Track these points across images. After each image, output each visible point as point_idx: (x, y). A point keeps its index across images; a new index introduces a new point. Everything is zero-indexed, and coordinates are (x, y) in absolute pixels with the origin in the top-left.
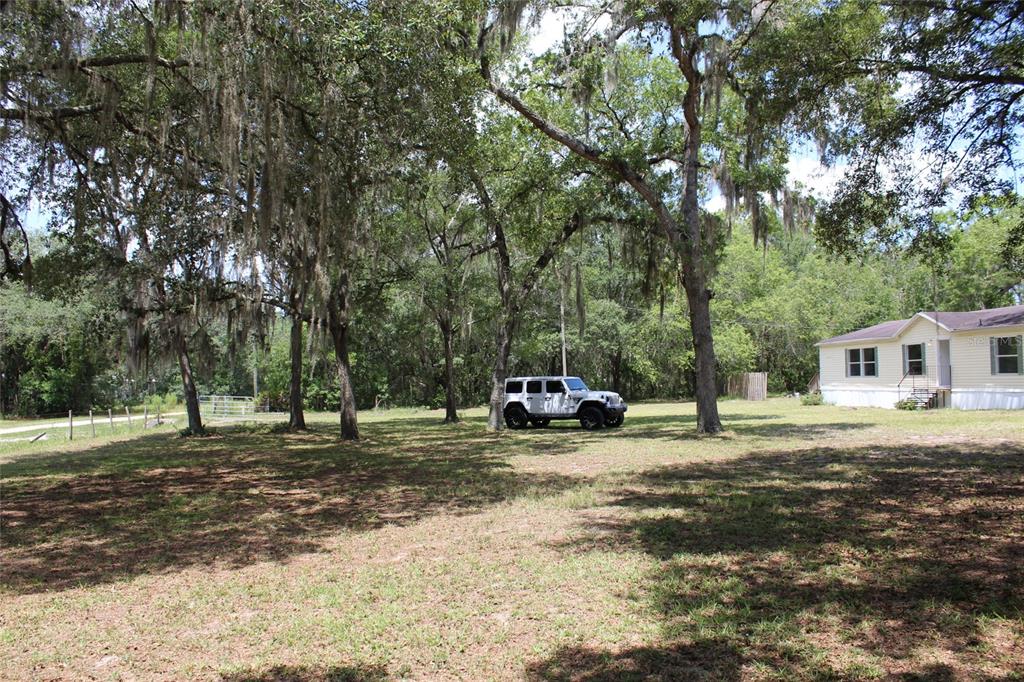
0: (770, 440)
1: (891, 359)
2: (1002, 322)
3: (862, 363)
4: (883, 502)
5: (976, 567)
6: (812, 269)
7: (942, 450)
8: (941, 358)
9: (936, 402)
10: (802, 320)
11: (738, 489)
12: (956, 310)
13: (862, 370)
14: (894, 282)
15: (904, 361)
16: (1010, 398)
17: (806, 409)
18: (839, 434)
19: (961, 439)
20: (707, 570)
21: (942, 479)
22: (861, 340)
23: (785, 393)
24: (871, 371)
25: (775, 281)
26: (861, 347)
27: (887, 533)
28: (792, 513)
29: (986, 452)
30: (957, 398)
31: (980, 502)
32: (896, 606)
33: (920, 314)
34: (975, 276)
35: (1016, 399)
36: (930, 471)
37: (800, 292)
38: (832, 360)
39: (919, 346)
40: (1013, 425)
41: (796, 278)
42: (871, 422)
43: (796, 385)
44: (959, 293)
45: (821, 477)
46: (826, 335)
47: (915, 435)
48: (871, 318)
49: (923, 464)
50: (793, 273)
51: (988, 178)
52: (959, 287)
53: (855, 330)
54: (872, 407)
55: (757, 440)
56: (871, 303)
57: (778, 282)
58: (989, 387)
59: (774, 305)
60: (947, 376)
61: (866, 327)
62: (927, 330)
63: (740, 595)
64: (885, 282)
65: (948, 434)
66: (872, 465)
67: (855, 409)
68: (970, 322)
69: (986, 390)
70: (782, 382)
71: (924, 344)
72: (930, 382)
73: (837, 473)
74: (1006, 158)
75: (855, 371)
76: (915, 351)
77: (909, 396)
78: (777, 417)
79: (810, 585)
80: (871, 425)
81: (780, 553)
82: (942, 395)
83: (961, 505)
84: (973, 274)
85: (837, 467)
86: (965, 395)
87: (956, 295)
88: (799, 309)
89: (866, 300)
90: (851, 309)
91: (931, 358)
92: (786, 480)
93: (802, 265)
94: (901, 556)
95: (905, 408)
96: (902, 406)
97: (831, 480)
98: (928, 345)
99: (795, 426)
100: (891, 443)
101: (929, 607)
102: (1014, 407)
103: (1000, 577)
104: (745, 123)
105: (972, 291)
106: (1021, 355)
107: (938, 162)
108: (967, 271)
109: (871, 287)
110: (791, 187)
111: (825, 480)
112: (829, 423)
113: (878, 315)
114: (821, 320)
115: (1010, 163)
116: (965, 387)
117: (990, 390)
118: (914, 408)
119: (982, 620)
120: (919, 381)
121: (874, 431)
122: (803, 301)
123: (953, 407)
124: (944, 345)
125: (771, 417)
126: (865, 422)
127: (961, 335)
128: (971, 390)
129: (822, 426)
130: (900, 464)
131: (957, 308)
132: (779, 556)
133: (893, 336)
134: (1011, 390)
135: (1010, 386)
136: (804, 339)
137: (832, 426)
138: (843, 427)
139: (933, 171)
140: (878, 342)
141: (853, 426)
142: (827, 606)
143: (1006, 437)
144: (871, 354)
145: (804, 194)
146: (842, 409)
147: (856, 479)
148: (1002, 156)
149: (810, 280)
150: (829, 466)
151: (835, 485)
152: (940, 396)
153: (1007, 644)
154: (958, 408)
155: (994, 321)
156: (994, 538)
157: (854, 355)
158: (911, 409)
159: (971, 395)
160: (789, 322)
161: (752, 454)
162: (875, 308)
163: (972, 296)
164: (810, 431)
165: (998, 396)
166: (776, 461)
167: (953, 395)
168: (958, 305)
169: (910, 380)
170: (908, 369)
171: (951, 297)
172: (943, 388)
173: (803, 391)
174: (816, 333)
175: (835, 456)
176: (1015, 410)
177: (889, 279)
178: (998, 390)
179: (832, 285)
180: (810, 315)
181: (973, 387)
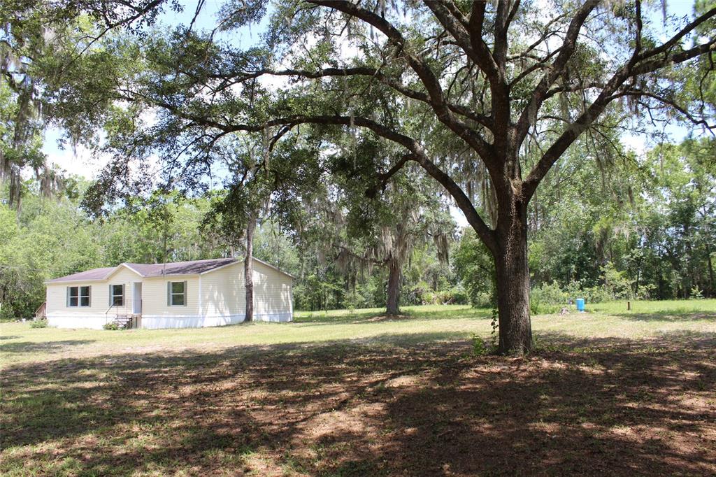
0: (21, 355)
1: (100, 295)
2: (174, 272)
3: (79, 297)
4: (137, 393)
5: (222, 426)
6: (41, 226)
7: (151, 356)
8: (135, 294)
9: (131, 324)
10: (31, 264)
11: (22, 393)
12: (139, 263)
13: (79, 302)
14: (99, 241)
15: (110, 296)
16: (178, 321)
17: (35, 330)
18: (72, 347)
19: (159, 349)
20: (38, 456)
21: (166, 375)
22: (79, 280)
23: (13, 319)
24: (86, 302)
25: (11, 234)
26: (79, 286)
27: (155, 413)
28: (78, 407)
29: (179, 356)
30: (146, 321)
31: (198, 387)
32: (192, 457)
33: (124, 264)
34: (153, 241)
35: (182, 322)
36: (153, 370)
37: (30, 243)
38: (56, 295)
39: (121, 286)
40: (185, 339)
41: (27, 232)
42: (92, 339)
43: (22, 313)
44: (142, 251)
45: (80, 379)
46: (48, 277)
47: (127, 347)
48: (82, 265)
49: (146, 366)
50: (25, 229)
51: (195, 180)
52: (142, 247)
53: (70, 274)
54: (86, 329)
55: (11, 355)
56: (83, 255)
57: (13, 234)
58: (166, 314)
59: (9, 251)
60: (139, 306)
61: (80, 271)
62: (128, 275)
63: (81, 470)
64: (94, 241)
65: (149, 346)
66: (112, 369)
67: (74, 330)
68: (155, 271)
69: (164, 316)
70: (11, 310)
71: (124, 285)
72: (127, 311)
73: (90, 376)
74: (208, 171)
75: (74, 302)
76: (118, 290)
77: (114, 320)
78: (16, 337)
79: (126, 454)
80: (94, 341)
81: (90, 435)
82: (135, 320)
83: (187, 390)
84: (151, 239)
85: (88, 372)
86: (150, 319)
87: (140, 253)
88: (29, 256)
89: (79, 252)
90: (68, 258)
91: (129, 295)
92: (56, 383)
93: (33, 223)
94: (174, 426)
95: (110, 329)
96: (108, 328)
97: (91, 381)
98: (127, 285)
99: (34, 344)
100: (115, 353)
101: (210, 455)
102: (181, 327)
103: (238, 430)
104: (16, 113)
105: (151, 251)
106: (186, 294)
107: (169, 167)
108: (148, 238)
109: (83, 244)
110: (50, 167)
111: (86, 381)
112: (60, 340)
113: (87, 263)
114: (46, 265)
115: (209, 174)
116: (150, 314)
117: (166, 316)
118: (117, 329)
119: (244, 456)
120: (120, 310)
121: (97, 345)
122: (33, 250)
123: (142, 327)
124: (138, 286)
125: (11, 338)
126: (88, 339)
127: (150, 280)
128: (154, 316)
129: (57, 342)
130: (130, 367)
131: (140, 262)
132: (89, 437)
133: (104, 278)
134: (179, 316)
135: (178, 314)
136: (31, 278)
137: (64, 342)
138: (73, 343)
139: (164, 172)
140: (91, 282)
141: (82, 342)
142: (149, 466)
143: (185, 346)
144: (86, 291)
145: (59, 173)
146: (64, 330)
147: (107, 379)
148: (205, 169)
149: (39, 235)
150: (80, 371)
151: (95, 384)
152: (134, 320)
153: (264, 467)
154: (145, 328)
155: (171, 271)
156: (222, 408)
157: (74, 291)
158: (114, 329)
159: (154, 320)
160: (21, 264)
161: (13, 366)
162: (86, 258)
163: (149, 254)
164: (50, 348)
165: (171, 320)
166: (35, 371)
167: (142, 319)
168: (141, 259)
169: (114, 309)
170: (112, 303)
171: (137, 254)
172: (136, 315)
173: (29, 318)
174: (41, 274)
175: (81, 364)
176: (182, 329)
177: (96, 239)
178: (171, 316)
179: (54, 239)
180: (37, 260)
181: (155, 314)
